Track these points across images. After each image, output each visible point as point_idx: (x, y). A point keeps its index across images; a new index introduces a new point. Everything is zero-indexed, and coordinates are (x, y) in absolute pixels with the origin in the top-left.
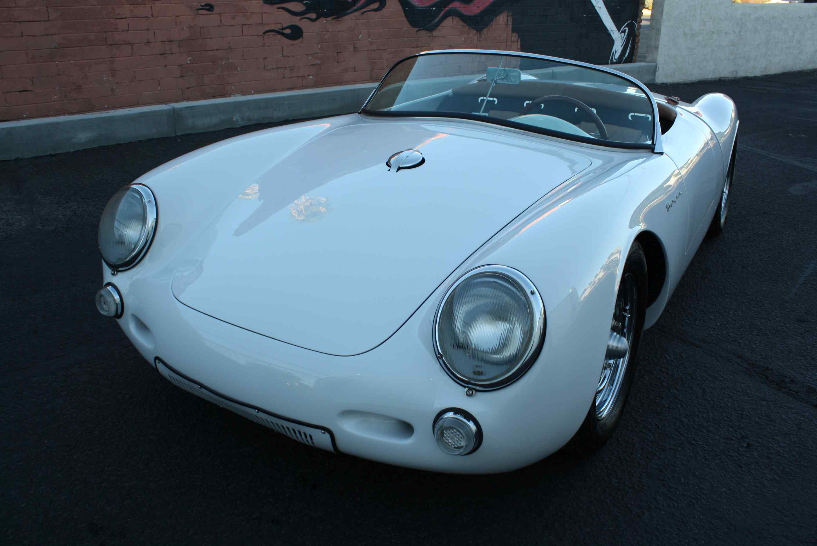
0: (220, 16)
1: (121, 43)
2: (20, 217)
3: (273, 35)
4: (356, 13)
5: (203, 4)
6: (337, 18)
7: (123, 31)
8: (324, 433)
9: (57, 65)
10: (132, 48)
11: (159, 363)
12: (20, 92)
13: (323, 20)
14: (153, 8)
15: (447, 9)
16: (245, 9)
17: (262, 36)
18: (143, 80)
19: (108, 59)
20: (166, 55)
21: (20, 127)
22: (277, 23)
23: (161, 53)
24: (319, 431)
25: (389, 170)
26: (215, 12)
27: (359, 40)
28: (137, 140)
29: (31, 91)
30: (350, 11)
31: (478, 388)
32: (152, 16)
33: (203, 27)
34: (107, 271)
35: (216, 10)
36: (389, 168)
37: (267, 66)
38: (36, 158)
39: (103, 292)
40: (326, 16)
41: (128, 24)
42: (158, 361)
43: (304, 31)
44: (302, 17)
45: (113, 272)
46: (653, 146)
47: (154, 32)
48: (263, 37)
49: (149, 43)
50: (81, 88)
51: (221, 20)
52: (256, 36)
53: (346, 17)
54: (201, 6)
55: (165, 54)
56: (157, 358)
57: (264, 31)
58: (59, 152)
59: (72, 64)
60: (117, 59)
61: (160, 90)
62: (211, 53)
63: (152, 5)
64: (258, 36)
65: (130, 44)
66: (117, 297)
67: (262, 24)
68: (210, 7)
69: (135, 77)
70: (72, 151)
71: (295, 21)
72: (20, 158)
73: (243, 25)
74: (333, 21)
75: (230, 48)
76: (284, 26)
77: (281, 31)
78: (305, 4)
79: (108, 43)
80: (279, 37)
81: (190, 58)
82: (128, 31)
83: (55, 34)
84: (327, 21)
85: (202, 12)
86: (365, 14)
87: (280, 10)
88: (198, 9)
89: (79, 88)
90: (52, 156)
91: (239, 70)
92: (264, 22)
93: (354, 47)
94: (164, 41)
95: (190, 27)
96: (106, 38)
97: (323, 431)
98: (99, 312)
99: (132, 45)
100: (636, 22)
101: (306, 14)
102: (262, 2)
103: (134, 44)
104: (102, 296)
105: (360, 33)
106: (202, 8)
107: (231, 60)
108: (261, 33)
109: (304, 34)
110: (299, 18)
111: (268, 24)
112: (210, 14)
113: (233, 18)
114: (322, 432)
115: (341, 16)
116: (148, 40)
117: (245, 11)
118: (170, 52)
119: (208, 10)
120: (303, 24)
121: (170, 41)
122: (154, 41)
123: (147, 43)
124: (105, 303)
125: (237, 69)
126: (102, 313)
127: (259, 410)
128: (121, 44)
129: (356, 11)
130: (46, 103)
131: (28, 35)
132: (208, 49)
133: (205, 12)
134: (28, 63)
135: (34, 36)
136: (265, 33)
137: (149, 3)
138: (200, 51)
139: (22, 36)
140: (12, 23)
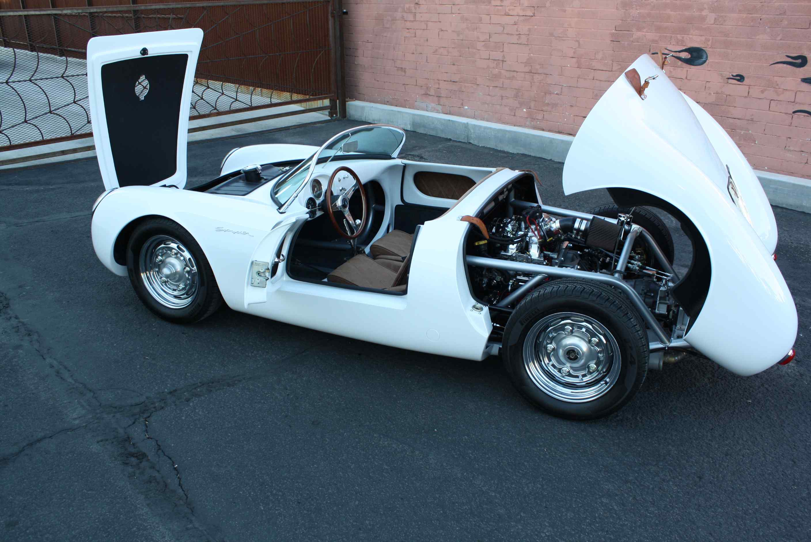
0: (749, 88)
3: (805, 116)
5: (735, 74)
14: (688, 72)
16: (777, 85)
17: (791, 114)
26: (744, 83)
32: (686, 77)
33: (729, 95)
35: (746, 81)
37: (789, 147)
48: (792, 116)
51: (749, 92)
52: (783, 114)
54: (732, 75)
62: (731, 121)
63: (688, 69)
64: (786, 114)
67: (794, 102)
68: (740, 78)
73: (772, 100)
75: (752, 120)
85: (731, 81)
88: (728, 78)
91: (756, 143)
92: (797, 100)
95: (717, 93)
102: (800, 80)
106: (732, 77)
107: (750, 132)
108: (792, 113)
111: (800, 104)
112: (739, 84)
113: (762, 92)
117: (777, 87)
119: (738, 80)
125: (756, 141)
131: (597, 80)
132: (729, 116)
133: (735, 82)
134: (593, 98)
135: (600, 81)
136: (794, 112)
137: (686, 67)
138: (721, 116)
139: (593, 79)
140: (590, 70)
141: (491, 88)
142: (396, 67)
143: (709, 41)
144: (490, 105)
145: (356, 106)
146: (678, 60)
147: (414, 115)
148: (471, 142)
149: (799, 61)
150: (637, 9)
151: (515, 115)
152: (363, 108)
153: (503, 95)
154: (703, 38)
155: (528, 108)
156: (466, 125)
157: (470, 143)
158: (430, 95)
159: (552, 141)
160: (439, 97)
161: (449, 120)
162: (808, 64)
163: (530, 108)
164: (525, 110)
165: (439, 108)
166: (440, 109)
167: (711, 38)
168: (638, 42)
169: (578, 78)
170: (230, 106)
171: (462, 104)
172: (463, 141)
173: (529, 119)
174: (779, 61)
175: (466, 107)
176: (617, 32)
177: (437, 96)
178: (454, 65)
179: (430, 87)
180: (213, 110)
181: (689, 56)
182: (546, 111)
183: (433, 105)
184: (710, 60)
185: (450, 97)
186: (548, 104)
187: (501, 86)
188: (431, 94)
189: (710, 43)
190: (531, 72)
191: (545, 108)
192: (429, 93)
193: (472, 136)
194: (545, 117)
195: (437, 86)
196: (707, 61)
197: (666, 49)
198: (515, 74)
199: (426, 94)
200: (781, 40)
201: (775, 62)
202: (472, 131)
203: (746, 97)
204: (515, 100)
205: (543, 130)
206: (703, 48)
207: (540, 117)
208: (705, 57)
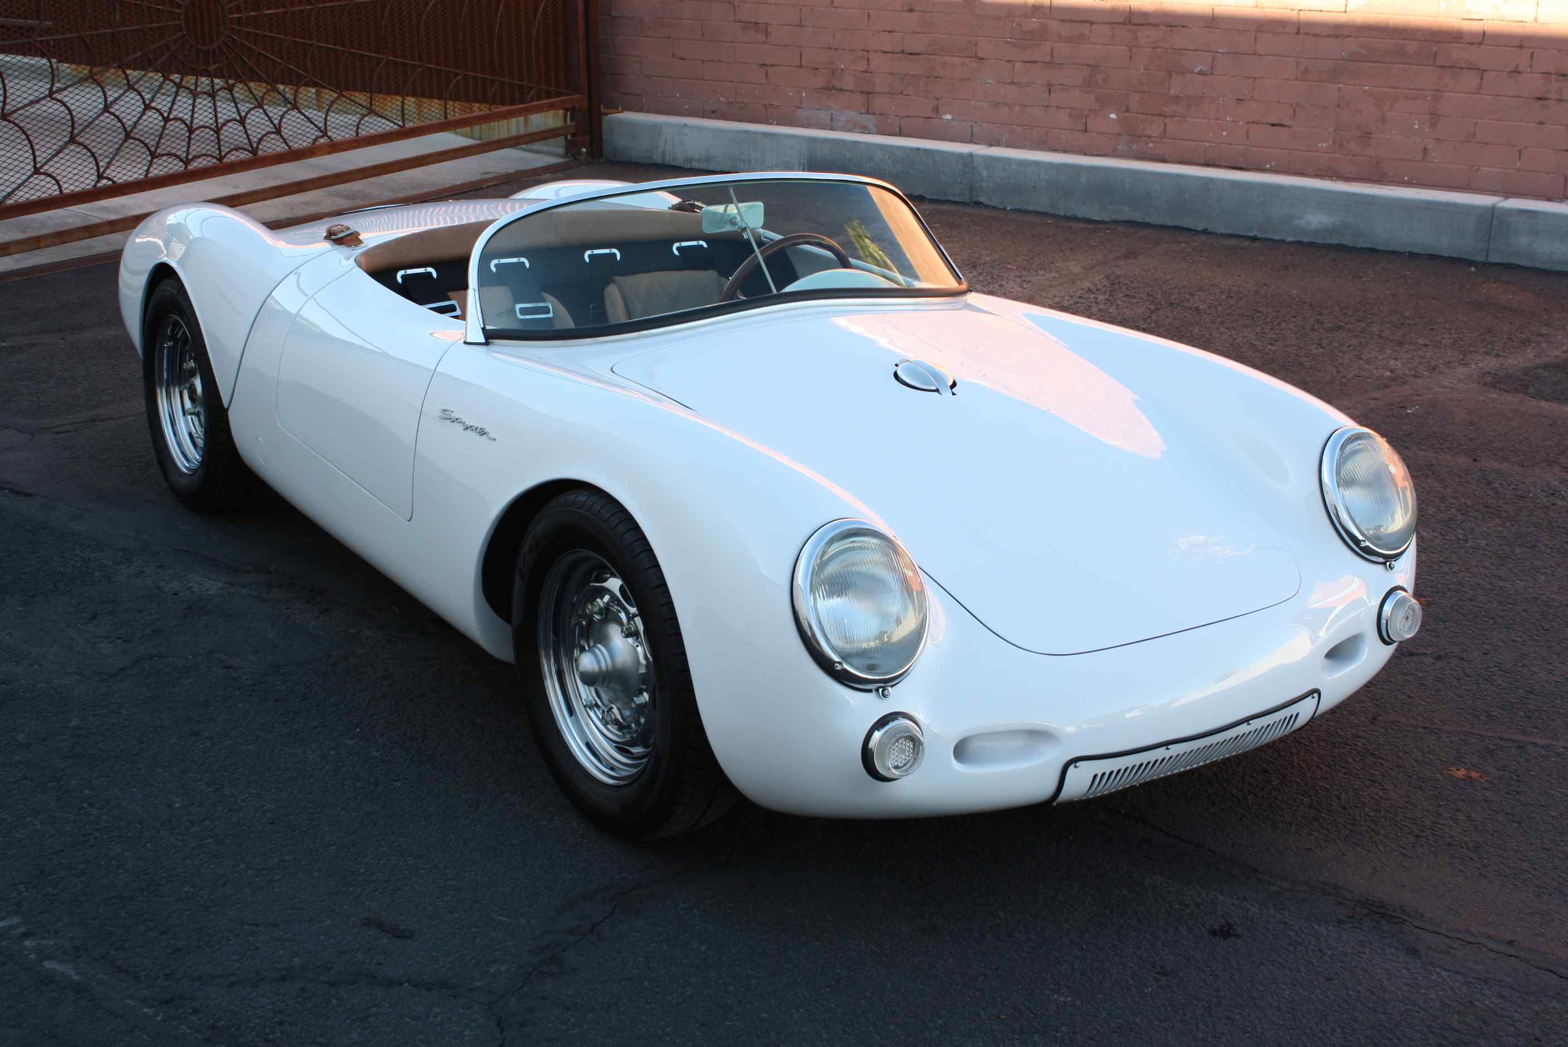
1: (1462, 65)
7: (1472, 44)
9: (1340, 90)
10: (1482, 79)
12: (1273, 125)
18: (1487, 144)
19: (1431, 93)
20: (1547, 102)
21: (1222, 181)
23: (1537, 95)
28: (1408, 250)
29: (1289, 127)
47: (1533, 53)
49: (1519, 72)
50: (1370, 138)
55: (1546, 99)
58: (1268, 235)
59: (1365, 92)
60: (1447, 94)
61: (1518, 170)
65: (1479, 69)
69: (1474, 134)
70: (1290, 239)
79: (1437, 64)
82: (1481, 44)
83: (1350, 36)
89: (1365, 135)
94: (1550, 74)
96: (1435, 52)
99: (1482, 71)
103: (1487, 70)
116: (1517, 66)
118: (1557, 97)
121: (1563, 75)
122: (1529, 70)
123: (1512, 72)
128: (1462, 68)
130: (1307, 151)
134: (1296, 79)
135: (1315, 35)
139: (1298, 33)
141: (1018, 65)
142: (740, 22)
144: (1017, 108)
145: (632, 124)
147: (814, 140)
148: (983, 199)
151: (1086, 131)
152: (656, 130)
153: (1053, 82)
155: (1123, 109)
156: (968, 159)
157: (978, 204)
158: (841, 90)
159: (1207, 183)
160: (869, 93)
161: (918, 149)
163: (1127, 110)
164: (1113, 116)
165: (869, 120)
166: (870, 125)
169: (1257, 31)
170: (358, 127)
171: (936, 109)
172: (957, 199)
173: (1123, 138)
175: (949, 117)
177: (862, 92)
178: (911, 10)
179: (842, 70)
180: (318, 137)
182: (1173, 116)
183: (851, 114)
185: (902, 93)
186: (1176, 99)
187: (1048, 59)
188: (844, 87)
190: (1130, 23)
191: (1168, 109)
192: (838, 85)
193: (985, 184)
194: (1169, 129)
195: (862, 66)
198: (1085, 29)
199: (831, 89)
202: (984, 173)
204: (1087, 92)
205: (1164, 161)
207: (1154, 129)
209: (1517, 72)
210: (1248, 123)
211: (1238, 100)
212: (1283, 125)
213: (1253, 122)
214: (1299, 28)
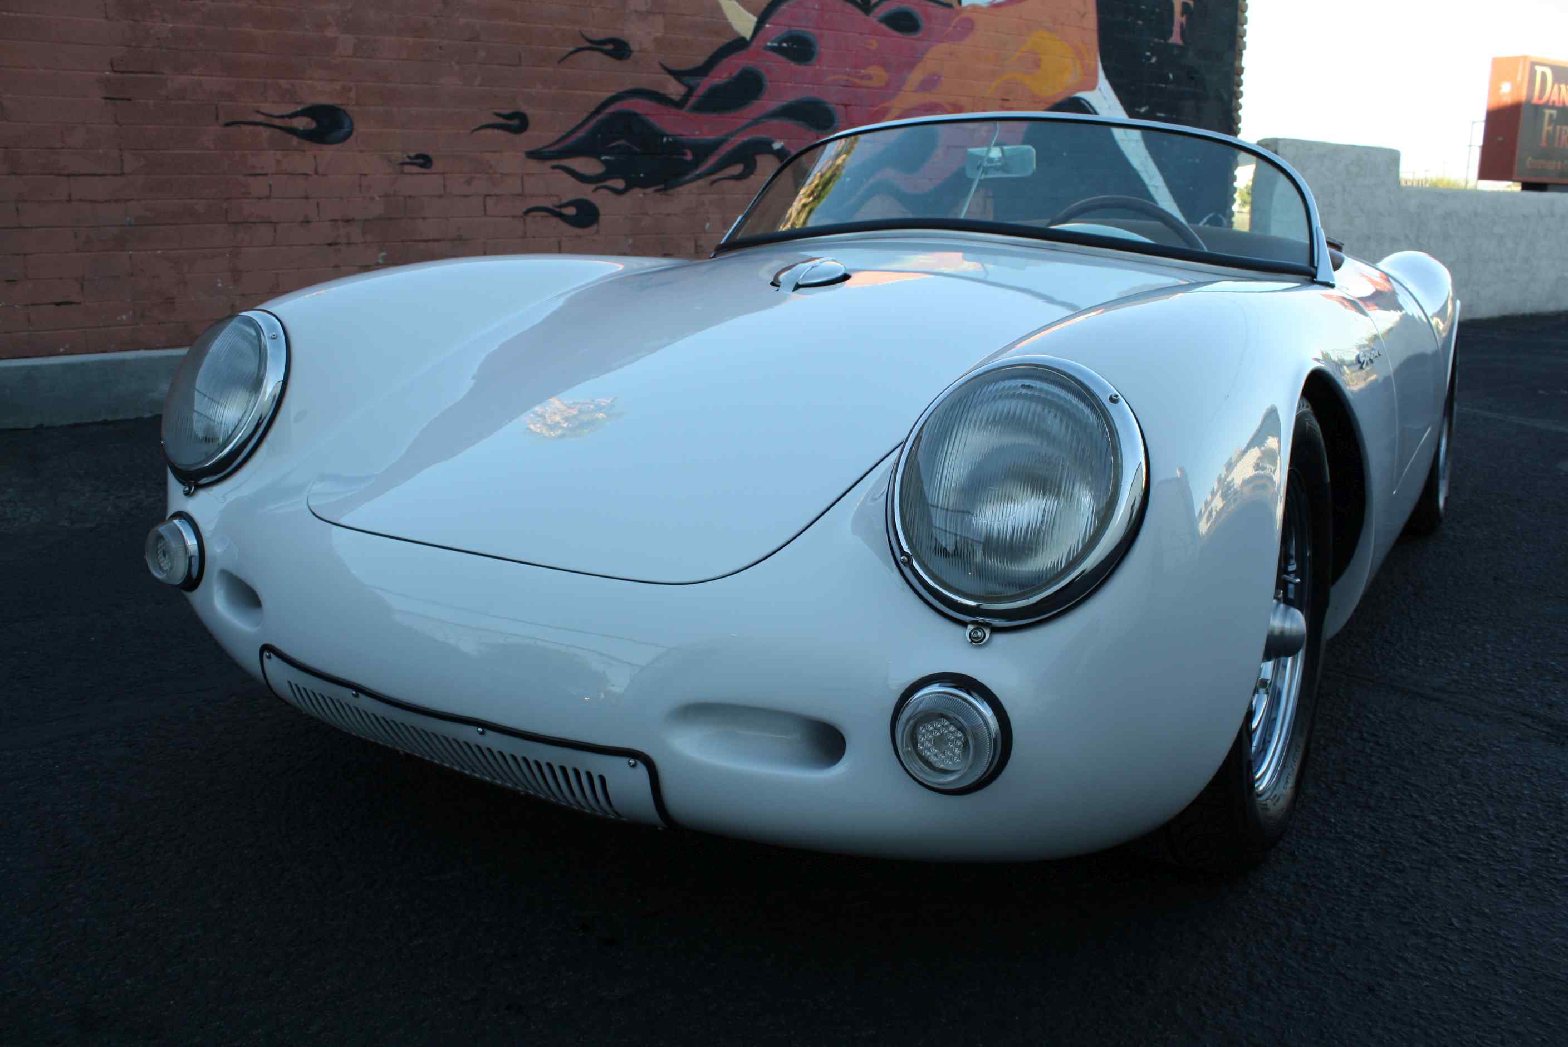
0: (445, 178)
1: (255, 220)
2: (28, 510)
3: (542, 217)
4: (701, 183)
5: (412, 154)
6: (665, 190)
7: (260, 198)
8: (634, 766)
9: (130, 257)
10: (275, 231)
11: (269, 657)
12: (58, 304)
13: (637, 193)
14: (318, 158)
15: (871, 181)
16: (491, 167)
17: (522, 217)
19: (228, 250)
20: (338, 247)
21: (49, 367)
22: (551, 195)
23: (328, 242)
24: (623, 762)
25: (778, 290)
26: (433, 169)
27: (705, 232)
29: (79, 303)
30: (687, 178)
31: (997, 622)
32: (316, 172)
33: (410, 197)
34: (175, 488)
35: (438, 166)
36: (777, 288)
38: (76, 426)
39: (162, 529)
40: (644, 184)
41: (270, 186)
42: (267, 654)
43: (601, 211)
44: (599, 185)
45: (187, 489)
46: (1313, 270)
47: (318, 203)
48: (524, 220)
49: (308, 222)
50: (174, 303)
51: (445, 185)
52: (509, 218)
53: (680, 189)
54: (409, 157)
55: (336, 244)
56: (266, 648)
57: (524, 210)
58: (120, 417)
59: (159, 256)
60: (245, 249)
62: (423, 246)
63: (317, 153)
64: (514, 217)
65: (271, 222)
66: (192, 542)
67: (522, 195)
68: (424, 161)
69: (277, 285)
70: (146, 415)
71: (586, 192)
72: (46, 425)
73: (486, 196)
74: (658, 196)
75: (460, 238)
76: (564, 201)
77: (558, 210)
78: (605, 162)
79: (230, 220)
80: (554, 221)
81: (384, 254)
82: (268, 198)
83: (132, 200)
84: (645, 194)
85: (408, 168)
86: (716, 184)
87: (557, 171)
88: (403, 164)
89: (168, 301)
90: (105, 423)
92: (526, 192)
93: (696, 246)
94: (336, 221)
95: (386, 196)
96: (226, 210)
97: (632, 762)
98: (149, 572)
99: (274, 224)
100: (1224, 215)
101: (606, 180)
102: (523, 155)
103: (279, 222)
104: (160, 537)
105: (708, 219)
106: (408, 160)
108: (521, 213)
109: (601, 218)
110: (593, 186)
111: (532, 196)
112: (424, 174)
113: (469, 182)
114: (629, 763)
115: (673, 187)
116: (306, 216)
117: (491, 171)
118: (346, 241)
119: (422, 166)
120: (601, 199)
121: (348, 221)
122: (318, 219)
123: (302, 222)
124: (164, 555)
126: (157, 575)
127: (487, 726)
128: (254, 223)
129: (699, 177)
130: (104, 327)
131: (81, 200)
132: (418, 239)
133: (415, 169)
134: (77, 251)
135: (91, 201)
136: (527, 212)
137: (312, 149)
138: (402, 241)
139: (70, 201)
140: (52, 177)
143: (350, 90)
146: (290, 136)
149: (516, 122)
150: (164, 20)
154: (338, 86)
162: (531, 125)
167: (352, 84)
168: (184, 99)
169: (18, 201)
174: (484, 123)
176: (119, 75)
181: (313, 125)
184: (361, 128)
189: (352, 95)
196: (355, 133)
197: (258, 112)
200: (480, 85)
201: (479, 125)
203: (440, 197)
206: (341, 107)
208: (347, 124)
209: (307, 221)
210: (26, 305)
211: (8, 281)
212: (71, 303)
213: (33, 304)
214: (70, 196)
